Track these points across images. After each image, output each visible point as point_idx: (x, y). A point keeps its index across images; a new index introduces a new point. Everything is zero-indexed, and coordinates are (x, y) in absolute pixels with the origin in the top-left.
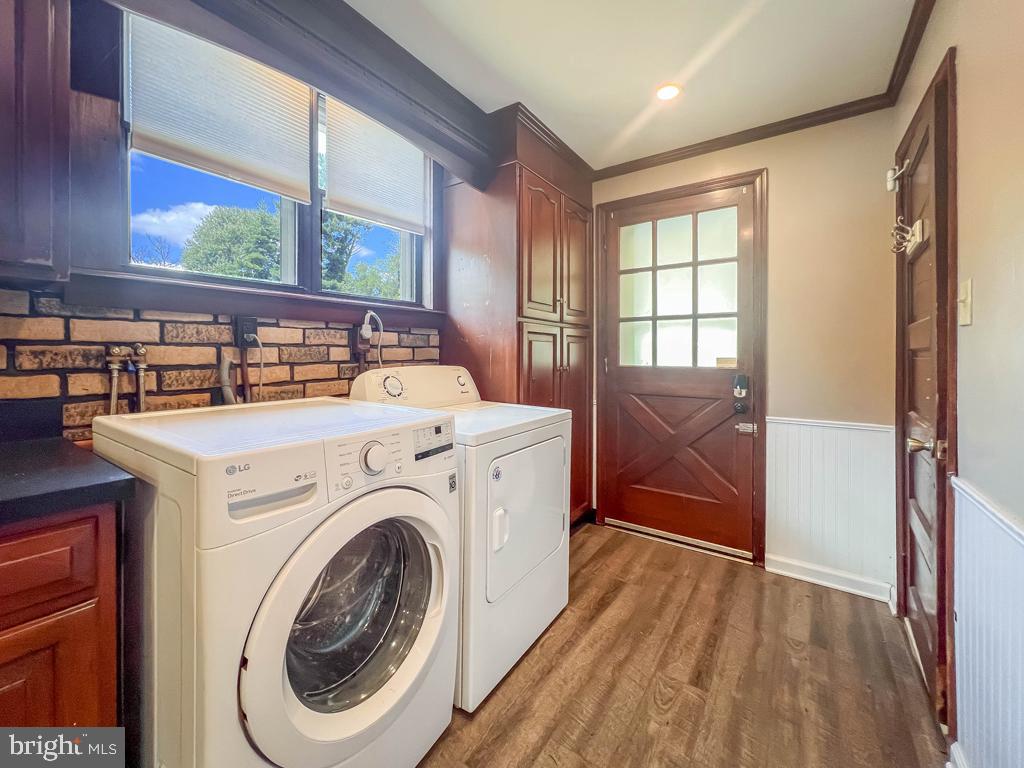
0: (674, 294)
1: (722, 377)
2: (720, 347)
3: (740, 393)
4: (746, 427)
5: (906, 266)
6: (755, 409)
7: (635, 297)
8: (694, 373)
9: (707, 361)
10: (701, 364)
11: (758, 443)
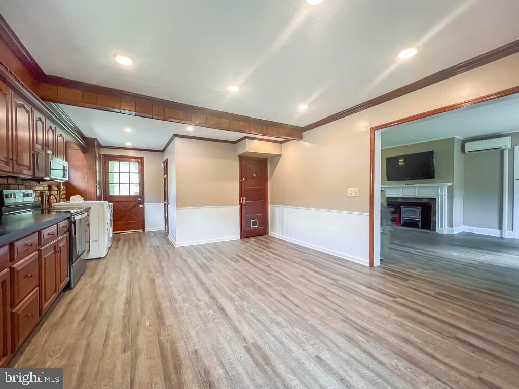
0: (124, 178)
1: (136, 197)
2: (135, 190)
3: (139, 199)
4: (141, 206)
5: (165, 179)
6: (142, 202)
7: (114, 178)
8: (129, 196)
9: (132, 193)
10: (131, 194)
11: (143, 208)
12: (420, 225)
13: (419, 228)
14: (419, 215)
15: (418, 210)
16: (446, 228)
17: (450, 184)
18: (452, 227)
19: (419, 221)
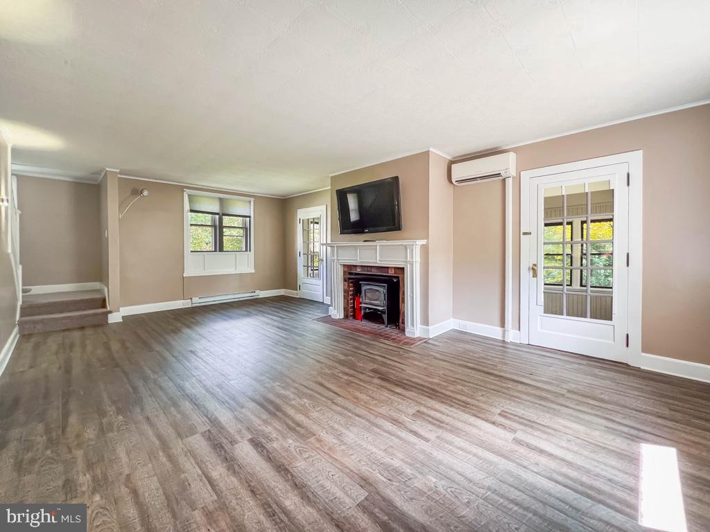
12: (385, 317)
13: (383, 323)
14: (385, 300)
15: (382, 290)
16: (419, 325)
17: (424, 242)
18: (428, 326)
19: (383, 312)
